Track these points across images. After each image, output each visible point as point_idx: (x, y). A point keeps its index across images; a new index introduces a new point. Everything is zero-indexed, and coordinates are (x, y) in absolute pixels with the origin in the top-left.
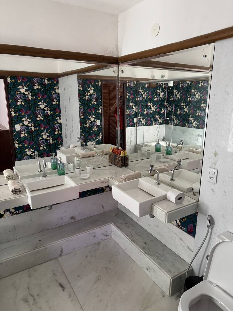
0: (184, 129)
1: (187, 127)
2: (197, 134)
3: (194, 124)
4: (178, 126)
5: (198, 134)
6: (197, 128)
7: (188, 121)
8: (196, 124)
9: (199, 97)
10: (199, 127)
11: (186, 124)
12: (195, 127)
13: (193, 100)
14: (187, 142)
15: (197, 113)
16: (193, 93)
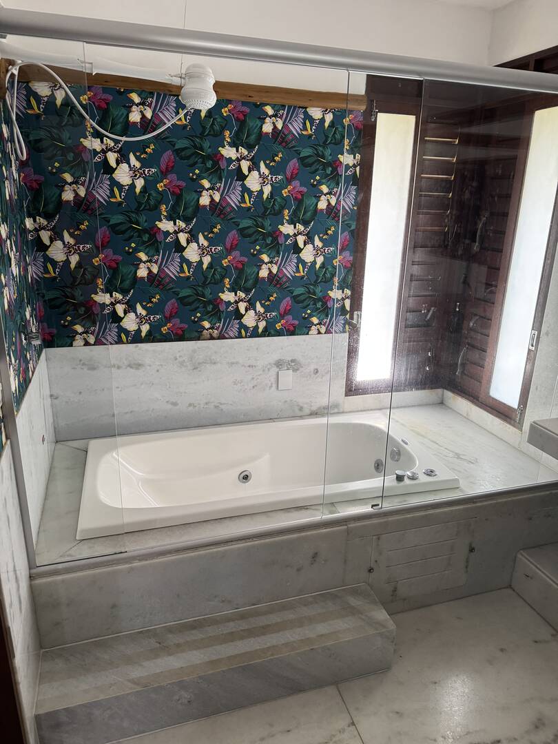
0: (194, 351)
1: (212, 338)
2: (272, 361)
3: (249, 320)
4: (153, 341)
5: (276, 357)
6: (267, 333)
7: (216, 311)
8: (259, 317)
9: (267, 190)
10: (278, 326)
11: (206, 324)
12: (255, 333)
13: (234, 200)
14: (223, 407)
15: (259, 268)
16: (232, 167)
